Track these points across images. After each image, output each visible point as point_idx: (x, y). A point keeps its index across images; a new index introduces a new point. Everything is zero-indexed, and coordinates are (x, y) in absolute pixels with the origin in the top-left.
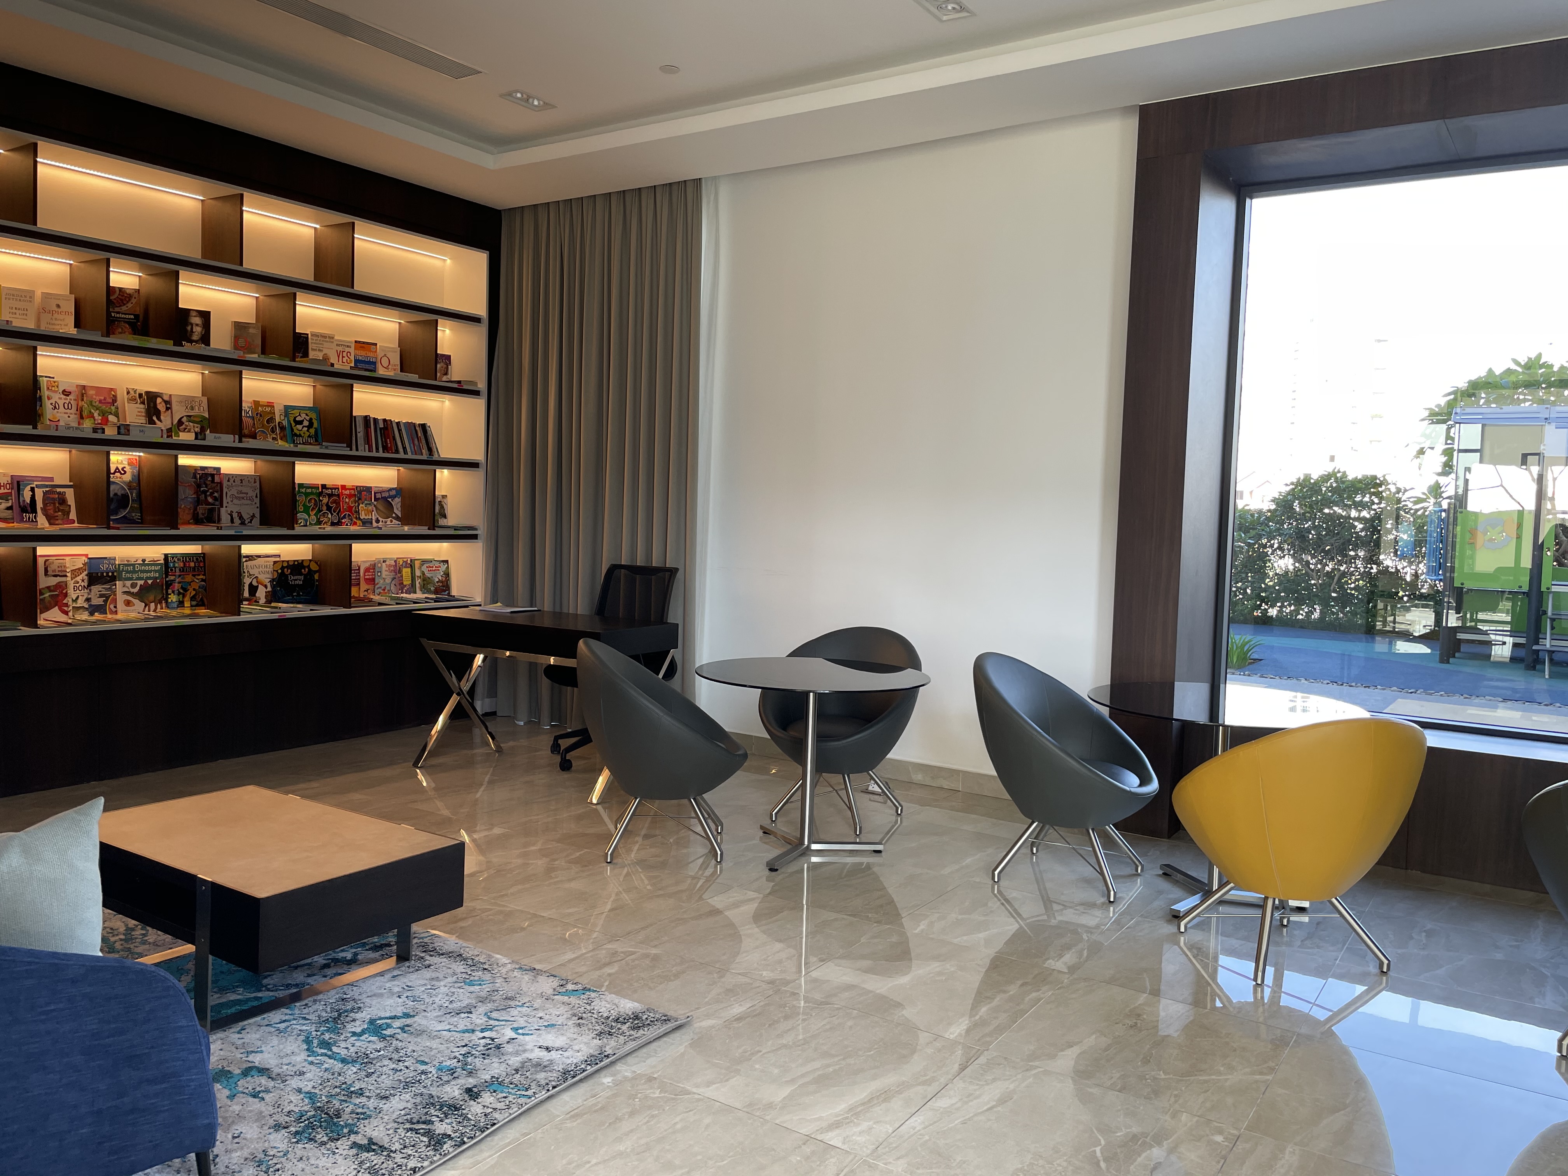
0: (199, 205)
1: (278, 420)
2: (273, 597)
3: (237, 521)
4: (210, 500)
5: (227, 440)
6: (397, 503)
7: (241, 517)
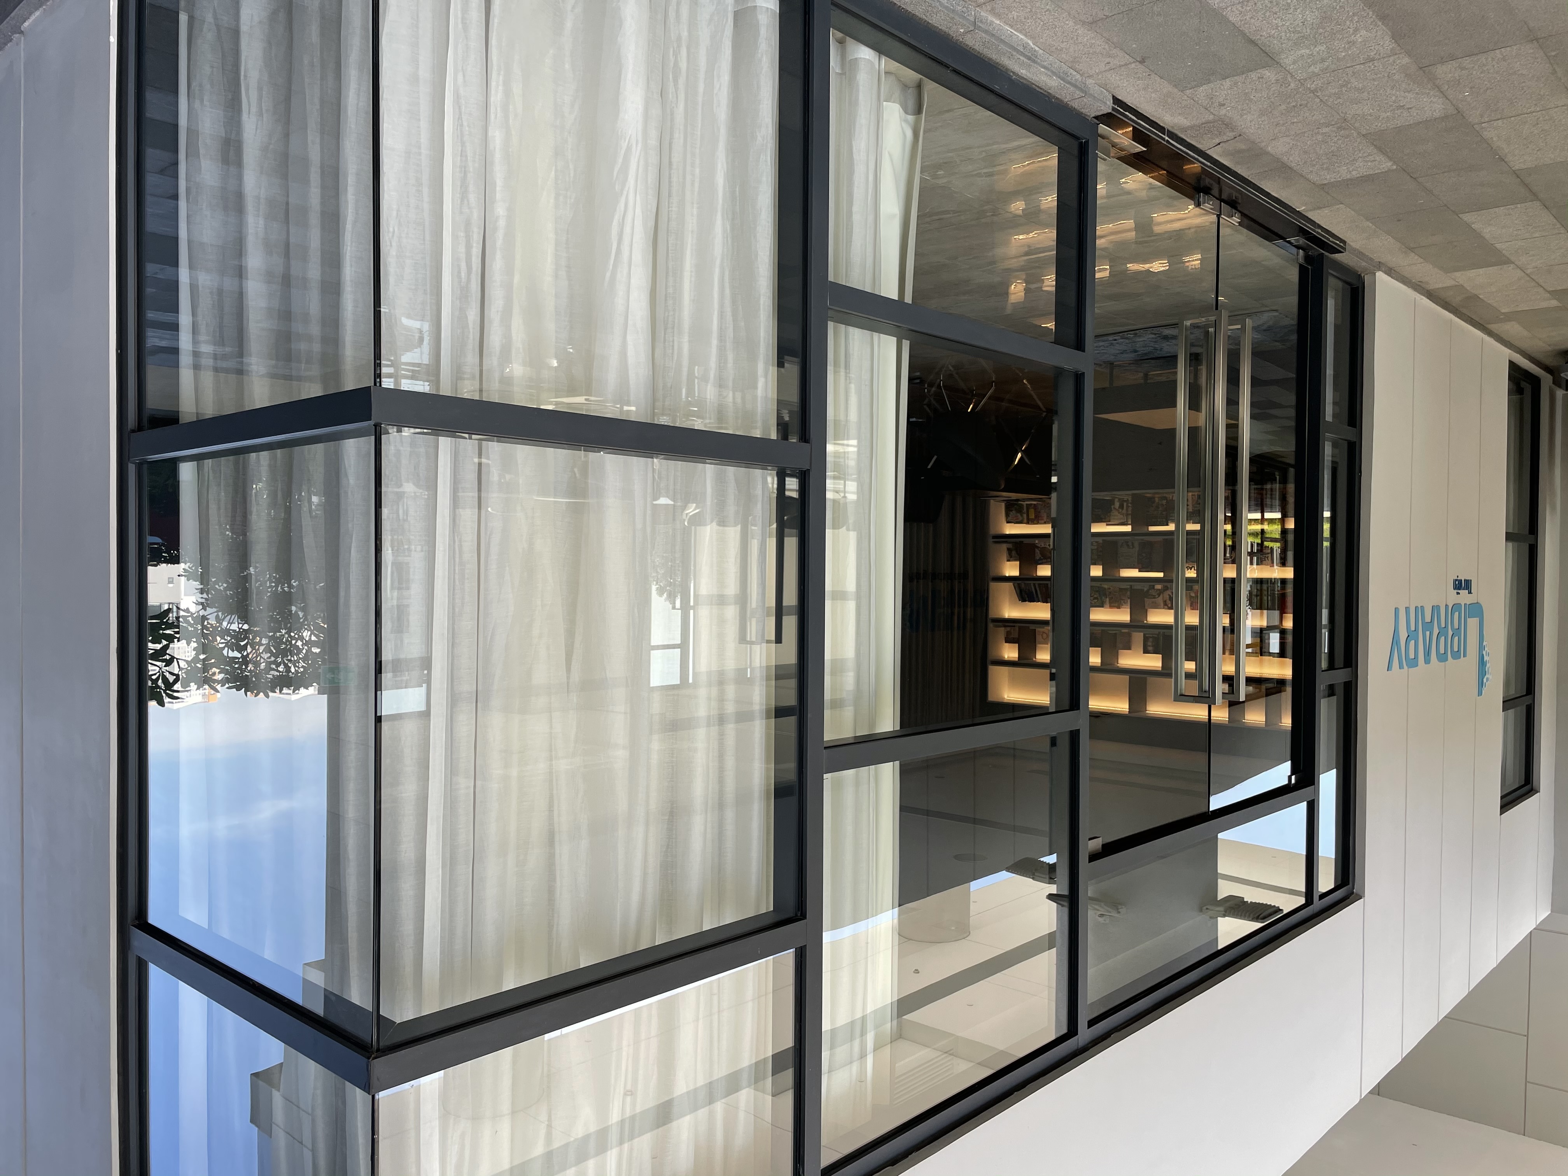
0: (1148, 709)
1: (1108, 599)
2: (1112, 502)
3: (1130, 544)
4: (1144, 555)
5: (1137, 586)
6: (1038, 555)
7: (1128, 545)
